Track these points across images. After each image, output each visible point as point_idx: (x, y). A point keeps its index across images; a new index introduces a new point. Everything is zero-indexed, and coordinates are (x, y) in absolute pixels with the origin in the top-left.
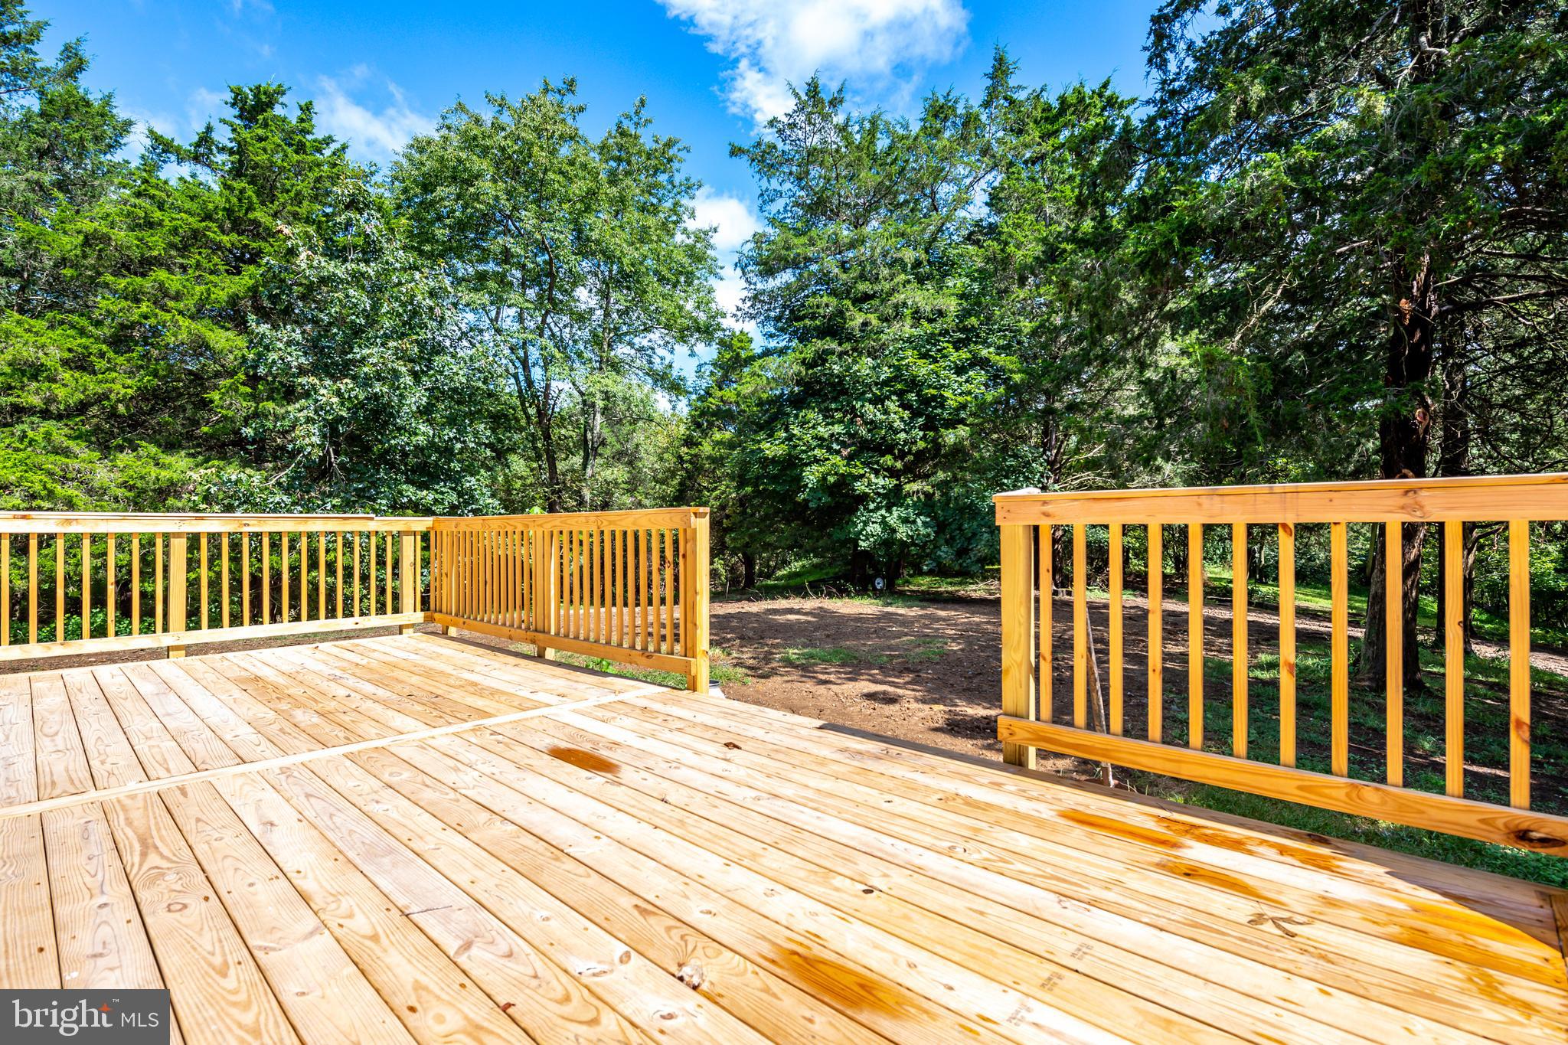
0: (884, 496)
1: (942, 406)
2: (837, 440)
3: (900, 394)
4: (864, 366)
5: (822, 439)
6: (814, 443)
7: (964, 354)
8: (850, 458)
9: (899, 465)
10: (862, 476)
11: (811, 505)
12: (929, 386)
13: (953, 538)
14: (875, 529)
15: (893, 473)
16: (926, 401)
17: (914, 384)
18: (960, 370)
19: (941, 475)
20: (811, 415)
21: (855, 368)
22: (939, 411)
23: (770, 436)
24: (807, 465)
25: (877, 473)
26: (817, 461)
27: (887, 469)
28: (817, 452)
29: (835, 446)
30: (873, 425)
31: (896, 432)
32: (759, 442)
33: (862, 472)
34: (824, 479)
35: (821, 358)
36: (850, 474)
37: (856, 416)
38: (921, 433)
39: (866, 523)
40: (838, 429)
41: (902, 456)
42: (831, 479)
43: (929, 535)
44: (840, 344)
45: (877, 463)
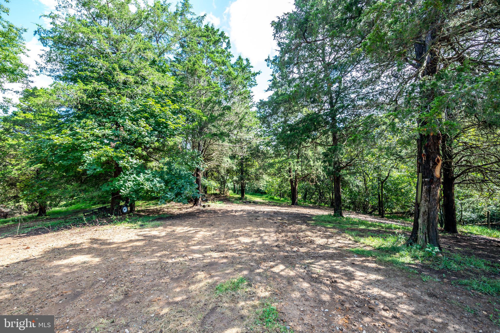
0: (135, 168)
1: (166, 127)
2: (106, 138)
3: (147, 118)
4: (125, 102)
5: (98, 137)
6: (91, 138)
7: (176, 106)
8: (116, 148)
9: (144, 153)
10: (124, 158)
11: (88, 172)
12: (160, 118)
13: (172, 188)
14: (130, 184)
15: (141, 157)
16: (158, 124)
17: (153, 115)
18: (174, 113)
19: (167, 159)
20: (89, 122)
21: (119, 102)
22: (165, 130)
23: (58, 132)
24: (86, 150)
25: (132, 156)
26: (93, 148)
27: (139, 155)
28: (94, 144)
29: (106, 141)
30: (130, 132)
31: (143, 137)
32: (49, 135)
33: (124, 155)
34: (99, 158)
35: (97, 93)
36: (117, 156)
37: (119, 126)
38: (156, 139)
39: (125, 182)
40: (108, 132)
41: (146, 148)
42: (104, 159)
43: (161, 187)
44: (109, 88)
45: (133, 151)
